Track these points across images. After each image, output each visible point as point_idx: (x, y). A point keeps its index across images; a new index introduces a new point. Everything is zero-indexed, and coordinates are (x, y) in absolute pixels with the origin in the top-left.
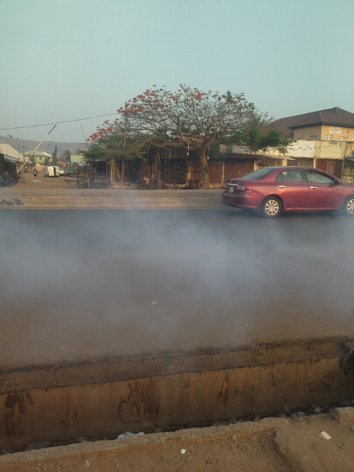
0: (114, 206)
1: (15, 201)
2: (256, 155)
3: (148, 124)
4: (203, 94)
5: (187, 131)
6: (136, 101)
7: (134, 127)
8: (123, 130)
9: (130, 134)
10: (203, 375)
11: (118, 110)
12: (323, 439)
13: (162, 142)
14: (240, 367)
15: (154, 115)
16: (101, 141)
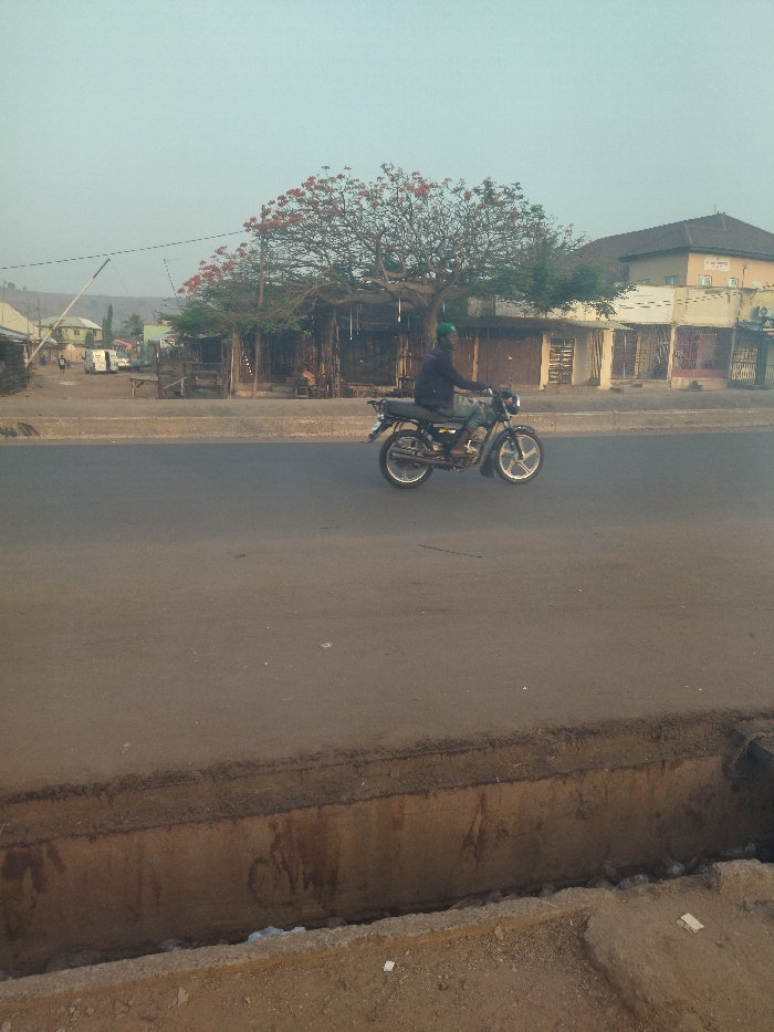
0: (239, 435)
1: (20, 428)
2: (547, 320)
3: (312, 253)
4: (432, 186)
5: (397, 267)
6: (287, 202)
7: (281, 262)
8: (257, 268)
9: (272, 276)
10: (432, 799)
11: (245, 225)
12: (685, 930)
13: (341, 293)
14: (511, 781)
15: (324, 232)
16: (210, 293)
